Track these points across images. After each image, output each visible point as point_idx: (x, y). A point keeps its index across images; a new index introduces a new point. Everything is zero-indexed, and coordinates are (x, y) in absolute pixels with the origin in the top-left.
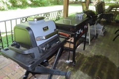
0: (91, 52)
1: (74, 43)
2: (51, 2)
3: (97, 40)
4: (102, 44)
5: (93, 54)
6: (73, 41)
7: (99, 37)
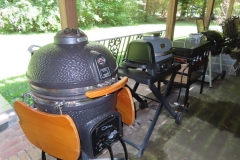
0: (213, 96)
1: (189, 75)
2: (133, 18)
3: (224, 82)
4: (233, 87)
5: (217, 99)
6: (186, 71)
7: (226, 77)
